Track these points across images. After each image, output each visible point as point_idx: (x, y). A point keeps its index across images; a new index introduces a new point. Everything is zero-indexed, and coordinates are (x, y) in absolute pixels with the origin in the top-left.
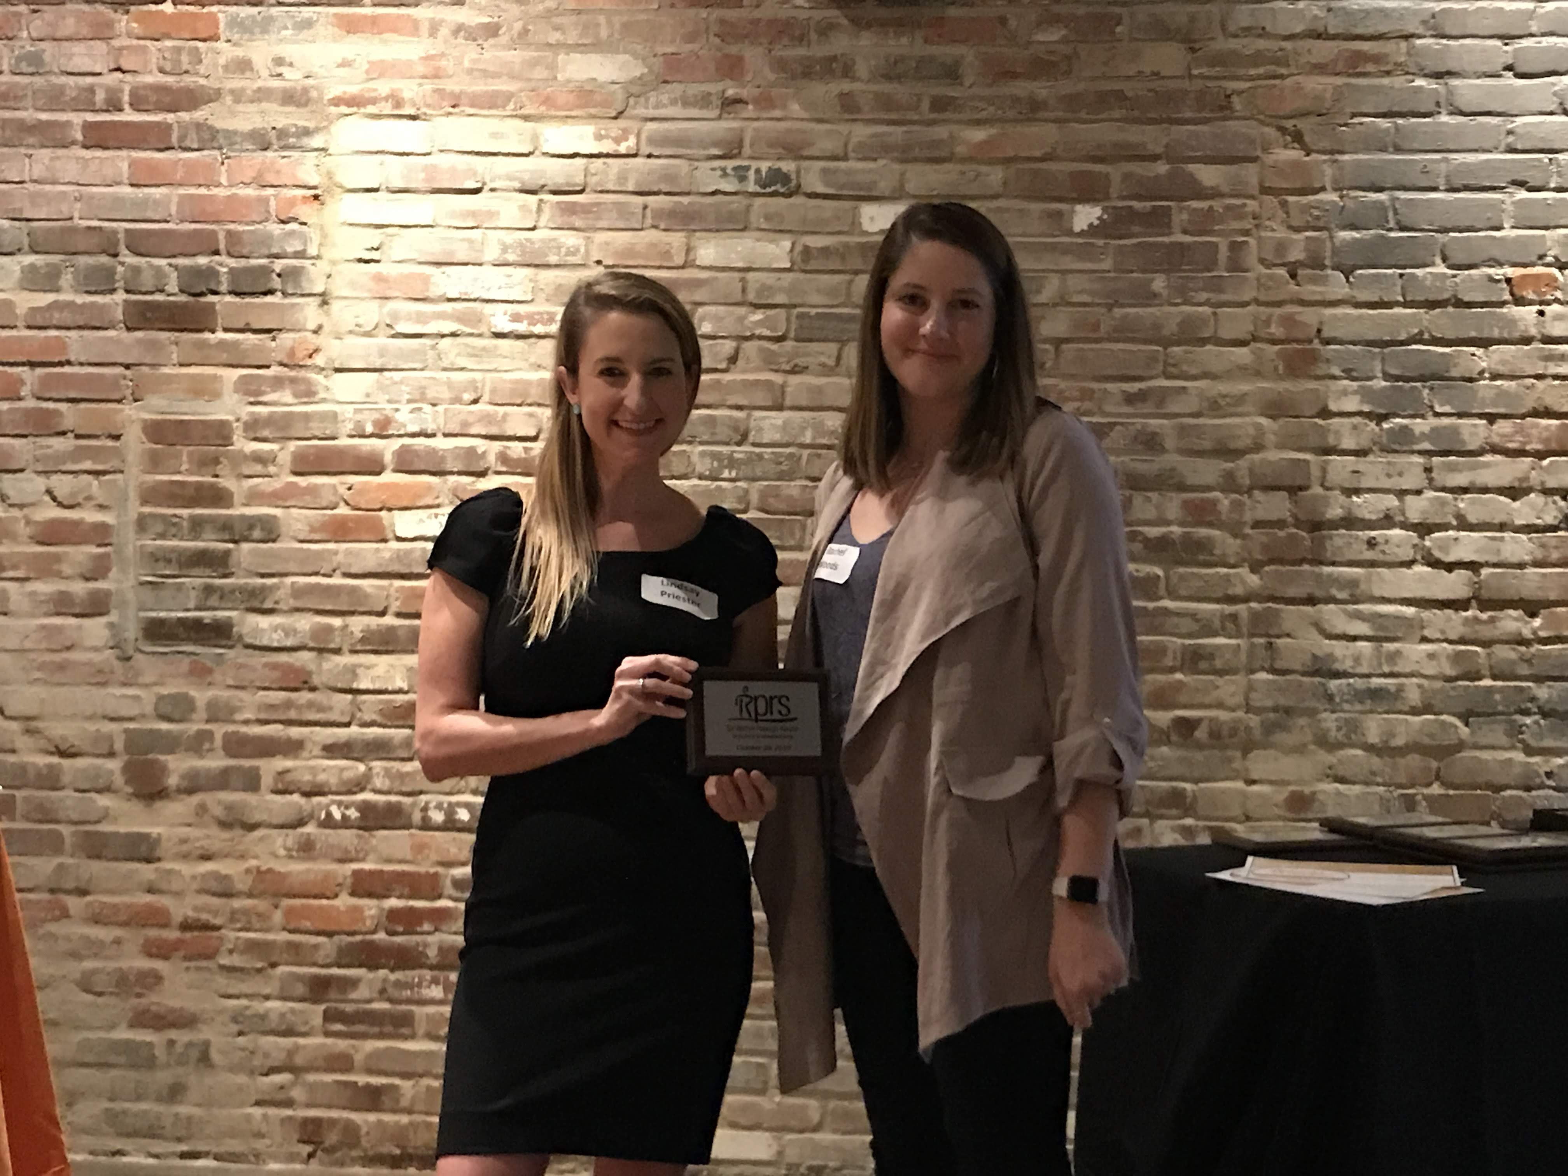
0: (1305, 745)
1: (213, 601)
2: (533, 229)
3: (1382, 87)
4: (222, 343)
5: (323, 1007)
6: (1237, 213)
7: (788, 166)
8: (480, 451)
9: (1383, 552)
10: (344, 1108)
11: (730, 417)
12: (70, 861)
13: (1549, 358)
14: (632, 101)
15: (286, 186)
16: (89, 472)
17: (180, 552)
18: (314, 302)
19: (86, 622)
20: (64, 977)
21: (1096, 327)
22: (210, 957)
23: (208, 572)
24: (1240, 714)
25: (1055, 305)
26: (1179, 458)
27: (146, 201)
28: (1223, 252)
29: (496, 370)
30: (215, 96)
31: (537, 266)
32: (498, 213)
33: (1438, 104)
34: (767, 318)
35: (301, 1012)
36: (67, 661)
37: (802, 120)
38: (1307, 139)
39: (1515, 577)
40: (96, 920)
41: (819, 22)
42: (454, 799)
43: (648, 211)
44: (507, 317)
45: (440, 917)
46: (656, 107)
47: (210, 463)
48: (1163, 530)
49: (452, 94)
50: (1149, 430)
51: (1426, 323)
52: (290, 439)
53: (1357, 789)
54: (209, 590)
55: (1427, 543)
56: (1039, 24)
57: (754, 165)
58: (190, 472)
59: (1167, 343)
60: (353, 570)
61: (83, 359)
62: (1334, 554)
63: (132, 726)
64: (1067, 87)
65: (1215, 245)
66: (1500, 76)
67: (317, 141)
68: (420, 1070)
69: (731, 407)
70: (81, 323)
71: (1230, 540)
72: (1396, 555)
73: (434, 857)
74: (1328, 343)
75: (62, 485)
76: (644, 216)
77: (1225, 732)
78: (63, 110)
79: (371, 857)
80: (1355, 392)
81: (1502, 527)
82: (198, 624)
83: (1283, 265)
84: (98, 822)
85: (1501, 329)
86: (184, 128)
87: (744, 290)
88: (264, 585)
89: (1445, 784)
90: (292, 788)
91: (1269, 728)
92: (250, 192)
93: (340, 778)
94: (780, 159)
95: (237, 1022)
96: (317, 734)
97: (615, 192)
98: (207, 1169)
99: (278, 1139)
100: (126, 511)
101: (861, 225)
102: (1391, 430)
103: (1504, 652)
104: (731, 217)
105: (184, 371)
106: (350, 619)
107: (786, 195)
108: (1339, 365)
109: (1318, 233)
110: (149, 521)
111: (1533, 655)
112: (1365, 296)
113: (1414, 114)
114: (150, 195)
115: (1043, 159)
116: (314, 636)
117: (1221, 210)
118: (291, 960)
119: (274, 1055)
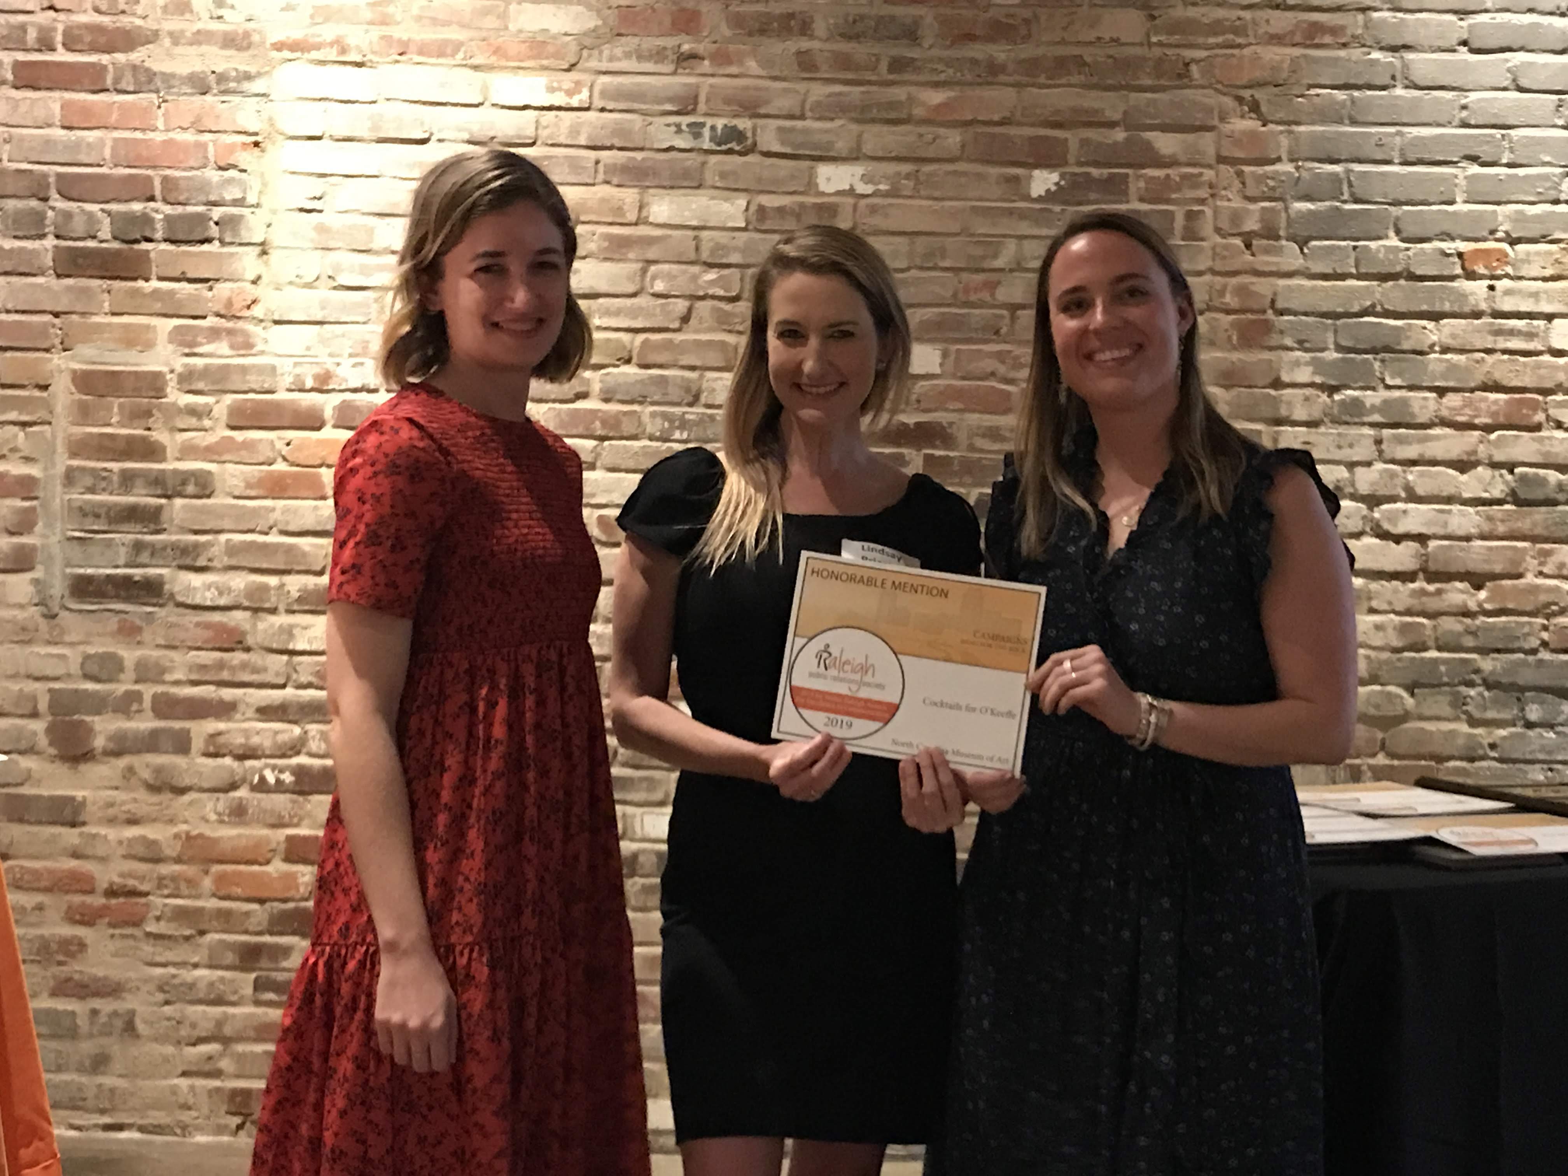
1: (144, 557)
3: (1337, 59)
4: (156, 291)
5: (253, 976)
6: (1192, 181)
7: (744, 124)
11: (682, 377)
13: (1499, 332)
14: (585, 53)
15: (225, 132)
16: (14, 423)
17: (109, 507)
18: (253, 251)
19: (10, 578)
22: (137, 924)
23: (139, 527)
25: (1011, 271)
27: (78, 144)
28: (1179, 222)
30: (152, 37)
33: (1393, 78)
34: (720, 278)
35: (233, 981)
37: (759, 77)
38: (1264, 109)
39: (1462, 549)
40: (17, 885)
43: (601, 167)
46: (611, 59)
47: (142, 415)
49: (400, 41)
51: (1378, 296)
52: (226, 392)
54: (138, 547)
55: (1376, 515)
57: (709, 122)
58: (121, 424)
60: (292, 528)
61: (10, 306)
63: (57, 685)
64: (1027, 51)
65: (1170, 215)
66: (1454, 51)
67: (258, 86)
69: (683, 367)
70: (9, 269)
72: (1345, 526)
74: (1282, 314)
76: (596, 171)
79: (306, 822)
80: (1307, 364)
81: (1449, 500)
82: (128, 581)
83: (1238, 234)
84: (22, 784)
85: (1452, 302)
86: (120, 69)
87: (697, 249)
88: (197, 541)
89: (1392, 755)
90: (225, 751)
92: (189, 137)
93: (275, 743)
94: (735, 116)
95: (164, 992)
96: (251, 695)
97: (566, 146)
98: (131, 1141)
99: (205, 1111)
100: (54, 464)
101: (817, 185)
102: (1343, 402)
103: (1450, 624)
104: (686, 174)
105: (116, 320)
106: (287, 579)
107: (741, 154)
108: (1291, 336)
109: (1273, 204)
110: (76, 473)
111: (1478, 628)
112: (1318, 267)
113: (1371, 87)
114: (82, 139)
115: (1003, 122)
116: (249, 595)
117: (1177, 179)
118: (220, 927)
119: (202, 1024)
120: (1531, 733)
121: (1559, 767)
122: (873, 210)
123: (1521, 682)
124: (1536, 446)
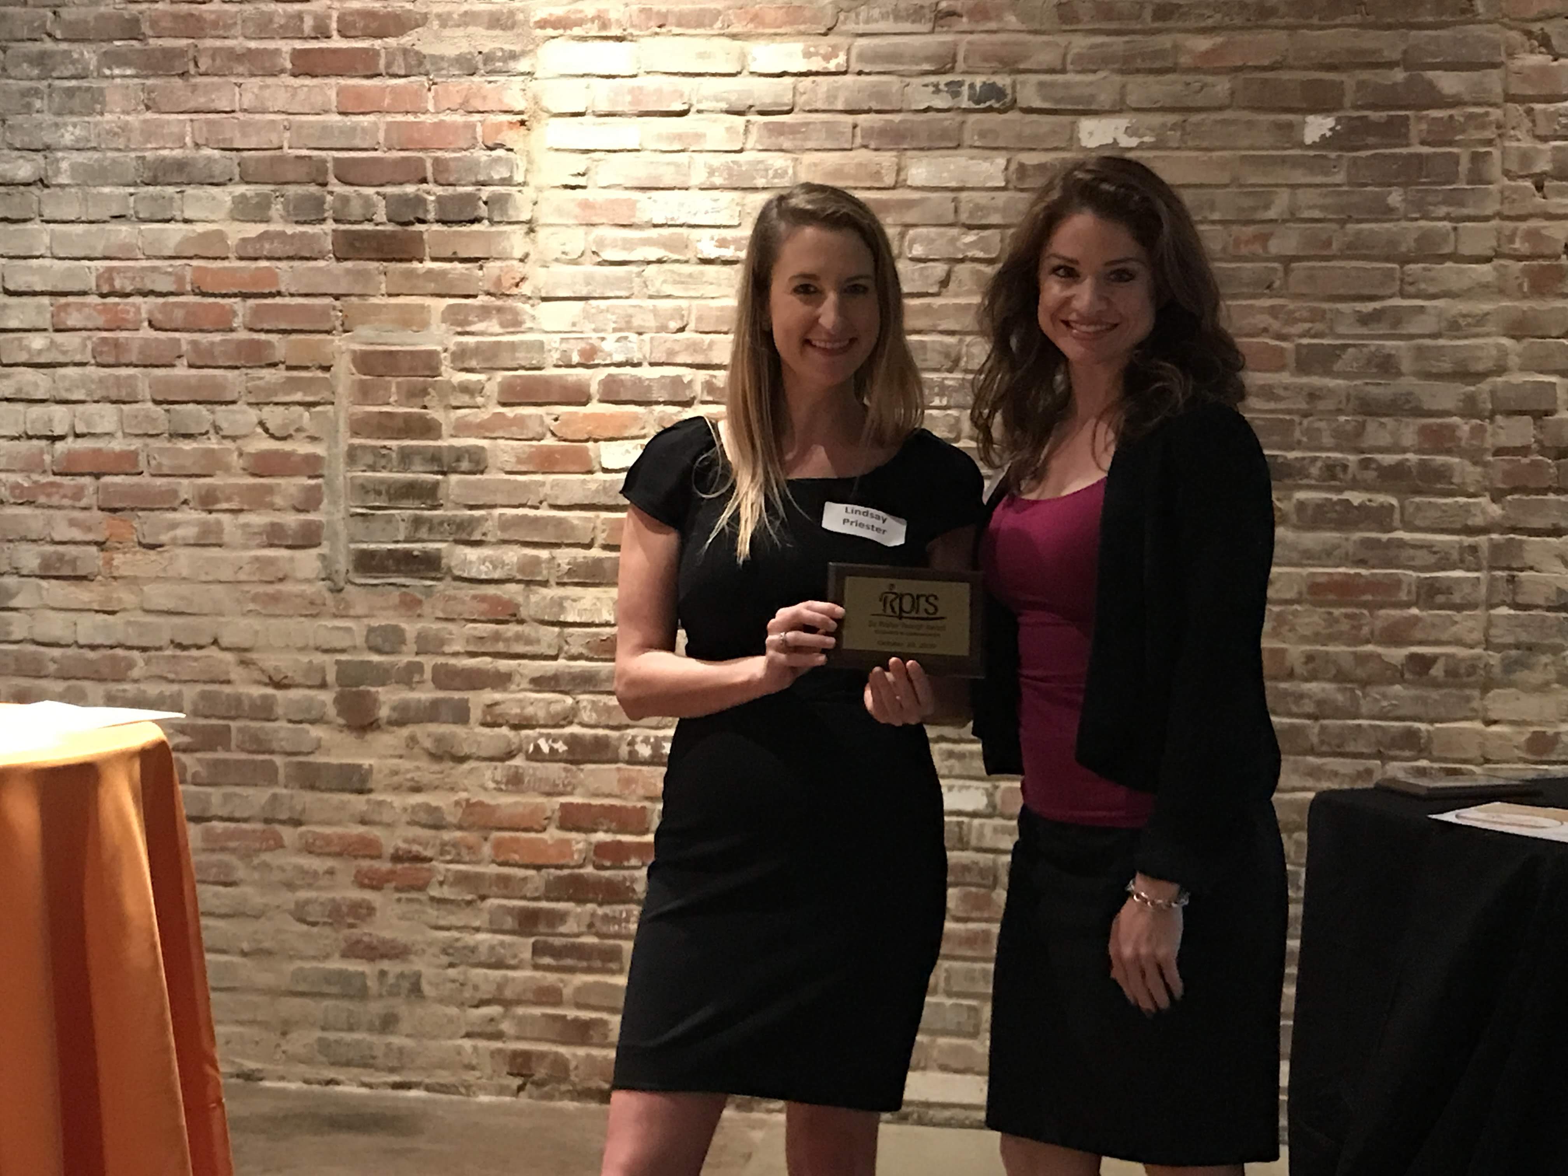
0: (1547, 684)
1: (423, 533)
2: (741, 151)
4: (430, 271)
5: (532, 940)
6: (1480, 122)
7: (1003, 81)
8: (686, 380)
10: (554, 1042)
11: (941, 343)
12: (284, 791)
14: (842, 16)
15: (492, 111)
16: (300, 404)
17: (390, 484)
18: (521, 229)
19: (299, 554)
20: (278, 907)
21: (1328, 244)
22: (421, 888)
23: (417, 503)
24: (1478, 651)
25: (1285, 221)
26: (1414, 381)
27: (353, 129)
28: (1465, 164)
29: (701, 297)
30: (422, 21)
31: (744, 189)
32: (704, 135)
34: (981, 239)
35: (511, 945)
36: (279, 592)
37: (1019, 31)
38: (1554, 42)
40: (309, 849)
42: (661, 733)
43: (858, 130)
44: (714, 243)
46: (867, 22)
47: (417, 394)
48: (1398, 457)
49: (658, 13)
50: (1386, 351)
52: (497, 369)
54: (417, 522)
57: (968, 79)
58: (398, 403)
59: (1404, 260)
60: (560, 502)
61: (293, 290)
63: (344, 657)
65: (1456, 157)
67: (523, 65)
69: (942, 333)
70: (292, 254)
71: (1469, 468)
73: (641, 792)
75: (274, 416)
76: (854, 136)
77: (1462, 671)
78: (273, 38)
79: (579, 790)
82: (408, 555)
83: (1529, 176)
84: (313, 753)
86: (391, 54)
87: (956, 211)
88: (472, 517)
90: (500, 721)
91: (1509, 666)
92: (458, 118)
93: (548, 713)
94: (994, 73)
95: (448, 954)
96: (525, 666)
97: (824, 111)
98: (417, 1099)
99: (489, 1071)
100: (336, 443)
101: (1079, 140)
104: (944, 134)
105: (393, 301)
106: (557, 552)
107: (1000, 111)
109: (1566, 143)
110: (359, 452)
114: (358, 123)
115: (1272, 68)
116: (522, 568)
117: (1462, 119)
118: (500, 892)
119: (484, 987)
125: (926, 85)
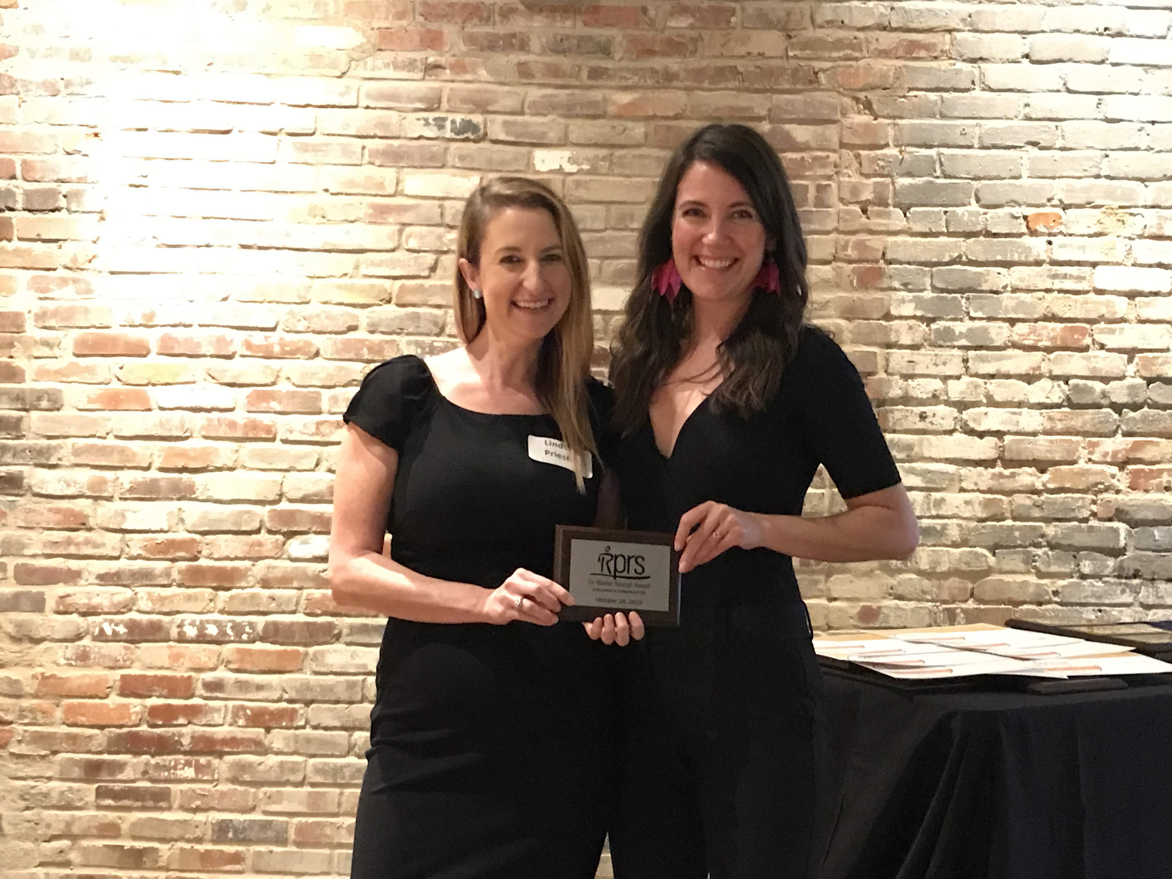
0: (874, 572)
1: (8, 458)
2: (273, 163)
3: (932, 68)
4: (16, 249)
5: (96, 785)
6: (822, 162)
7: (477, 118)
8: (228, 339)
9: (931, 423)
10: (113, 867)
11: (431, 313)
13: (1055, 276)
14: (353, 64)
15: (71, 125)
18: (93, 218)
22: (2, 747)
23: (3, 434)
28: (812, 193)
29: (241, 274)
30: (14, 52)
31: (276, 192)
32: (245, 150)
33: (973, 83)
35: (79, 790)
37: (488, 82)
38: (875, 106)
39: (1030, 442)
41: (501, 8)
42: (205, 617)
43: (366, 152)
44: (252, 233)
45: (192, 712)
46: (373, 69)
47: (6, 346)
49: (208, 54)
51: (964, 249)
52: (72, 328)
53: (912, 604)
54: (3, 449)
55: (965, 417)
56: (672, 14)
57: (451, 116)
60: (123, 434)
62: (895, 424)
64: (693, 63)
65: (806, 187)
66: (1019, 62)
67: (96, 90)
68: (175, 837)
69: (430, 307)
72: (941, 425)
73: (188, 664)
74: (891, 264)
76: (362, 155)
79: (136, 664)
80: (910, 301)
81: (1020, 405)
83: (857, 203)
85: (1020, 254)
87: (442, 214)
88: (50, 445)
89: (979, 601)
90: (72, 609)
92: (43, 129)
93: (112, 603)
94: (471, 112)
95: (25, 800)
96: (93, 565)
97: (339, 135)
101: (534, 164)
102: (937, 331)
103: (1021, 499)
104: (433, 157)
106: (121, 473)
107: (475, 141)
108: (899, 280)
109: (883, 179)
111: (1043, 502)
112: (918, 227)
113: (956, 90)
115: (676, 117)
116: (91, 487)
117: (810, 161)
118: (69, 748)
119: (54, 825)
120: (1085, 583)
121: (1107, 608)
122: (578, 184)
123: (1076, 544)
124: (1085, 363)
125: (418, 119)
